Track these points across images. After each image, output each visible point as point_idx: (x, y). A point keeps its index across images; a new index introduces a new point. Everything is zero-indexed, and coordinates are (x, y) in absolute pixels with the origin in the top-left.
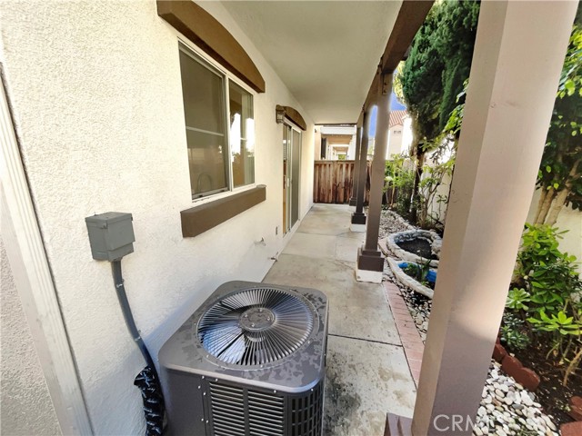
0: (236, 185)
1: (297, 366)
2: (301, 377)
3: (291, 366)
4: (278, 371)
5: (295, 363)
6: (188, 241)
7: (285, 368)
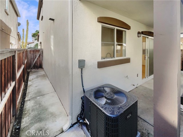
0: (117, 57)
1: (112, 110)
2: (111, 112)
3: (110, 109)
4: (106, 108)
5: (112, 109)
6: (98, 69)
7: (108, 108)
